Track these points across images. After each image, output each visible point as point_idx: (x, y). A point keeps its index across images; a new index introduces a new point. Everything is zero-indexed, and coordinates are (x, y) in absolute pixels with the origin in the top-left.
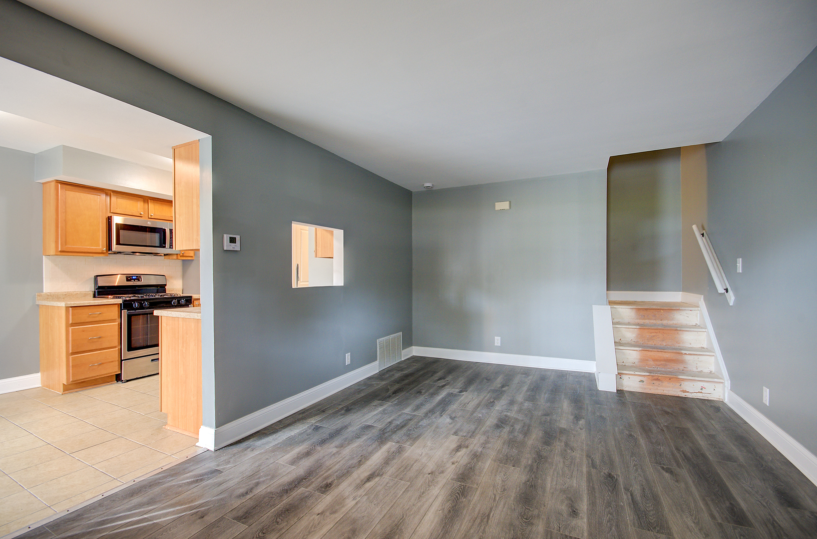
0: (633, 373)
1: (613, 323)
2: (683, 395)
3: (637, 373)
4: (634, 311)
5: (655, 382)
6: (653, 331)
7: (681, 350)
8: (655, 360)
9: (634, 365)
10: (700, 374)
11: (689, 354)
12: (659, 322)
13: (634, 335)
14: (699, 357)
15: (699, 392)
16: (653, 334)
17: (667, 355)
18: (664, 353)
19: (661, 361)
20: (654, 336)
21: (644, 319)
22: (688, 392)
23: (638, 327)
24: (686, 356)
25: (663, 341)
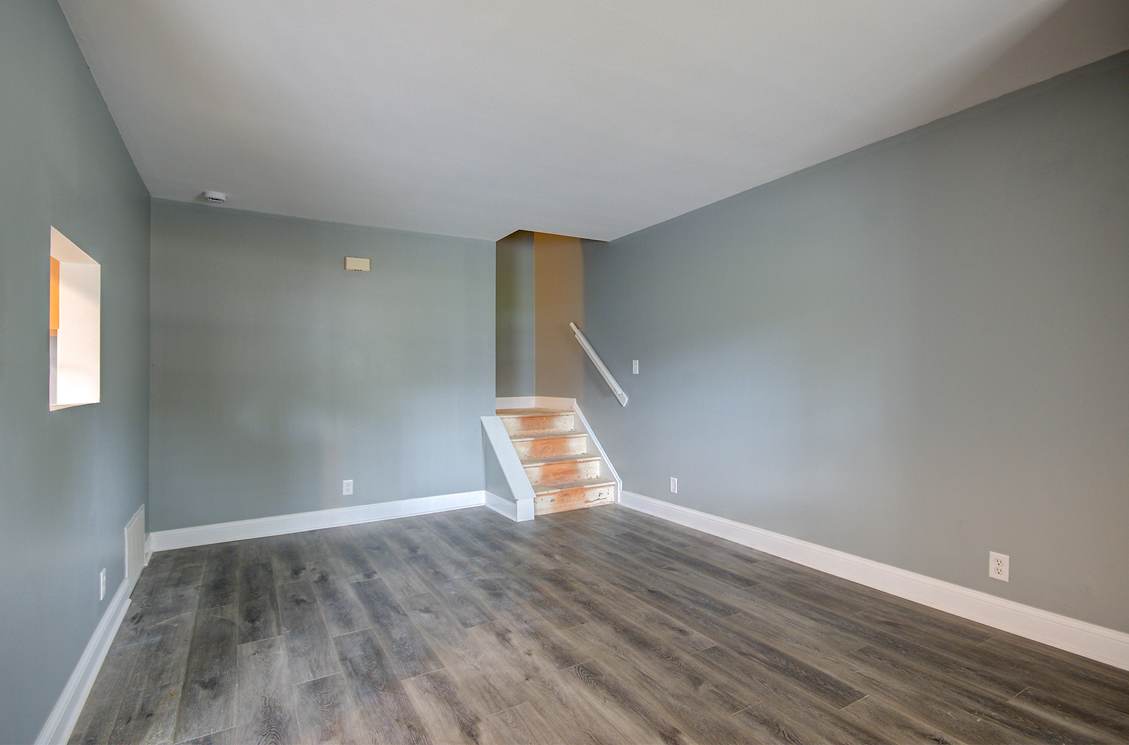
0: (546, 492)
1: (511, 438)
2: (585, 506)
3: (550, 492)
4: (520, 420)
5: (564, 498)
6: (545, 442)
7: (576, 458)
8: (555, 474)
9: (537, 484)
10: (591, 481)
11: (583, 462)
12: (542, 431)
13: (528, 450)
14: (588, 463)
15: (598, 499)
16: (545, 445)
17: (565, 467)
18: (562, 465)
19: (559, 474)
20: (545, 448)
21: (529, 430)
22: (590, 501)
23: (533, 439)
24: (580, 464)
25: (553, 451)
